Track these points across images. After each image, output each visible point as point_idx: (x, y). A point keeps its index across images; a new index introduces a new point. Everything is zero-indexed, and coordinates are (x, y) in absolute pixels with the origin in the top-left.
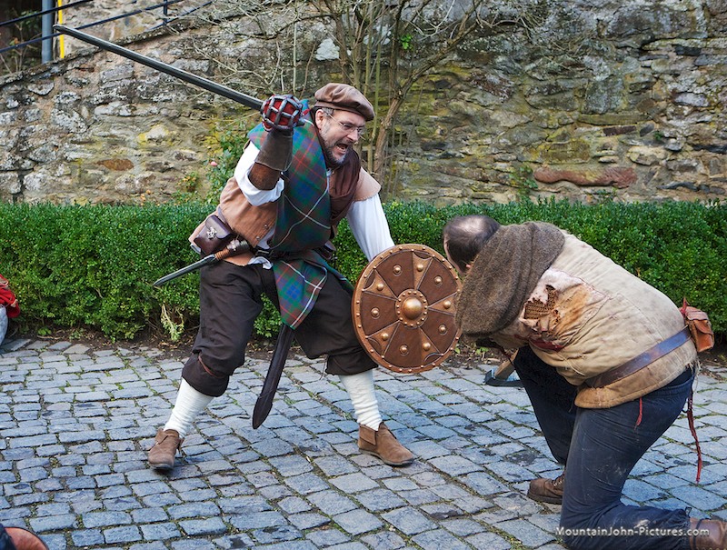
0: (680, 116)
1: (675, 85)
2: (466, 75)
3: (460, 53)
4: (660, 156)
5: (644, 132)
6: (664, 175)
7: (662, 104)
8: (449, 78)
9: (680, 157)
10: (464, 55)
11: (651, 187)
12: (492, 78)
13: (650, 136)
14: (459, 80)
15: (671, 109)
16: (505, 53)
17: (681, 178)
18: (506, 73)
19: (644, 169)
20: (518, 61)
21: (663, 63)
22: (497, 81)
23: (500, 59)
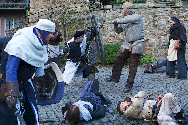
0: (109, 32)
1: (108, 28)
2: (80, 27)
3: (79, 23)
4: (106, 38)
5: (104, 34)
6: (107, 40)
7: (106, 30)
8: (78, 27)
9: (109, 38)
10: (79, 24)
11: (105, 42)
12: (83, 27)
13: (105, 35)
14: (79, 27)
15: (107, 31)
16: (85, 23)
17: (109, 41)
18: (85, 26)
19: (104, 40)
20: (87, 25)
21: (106, 25)
22: (84, 27)
23: (84, 24)
